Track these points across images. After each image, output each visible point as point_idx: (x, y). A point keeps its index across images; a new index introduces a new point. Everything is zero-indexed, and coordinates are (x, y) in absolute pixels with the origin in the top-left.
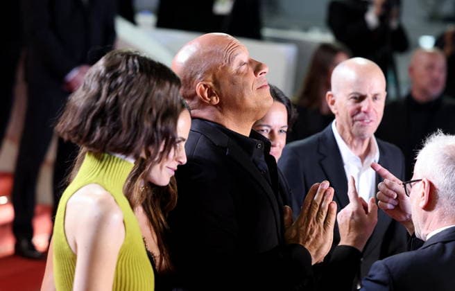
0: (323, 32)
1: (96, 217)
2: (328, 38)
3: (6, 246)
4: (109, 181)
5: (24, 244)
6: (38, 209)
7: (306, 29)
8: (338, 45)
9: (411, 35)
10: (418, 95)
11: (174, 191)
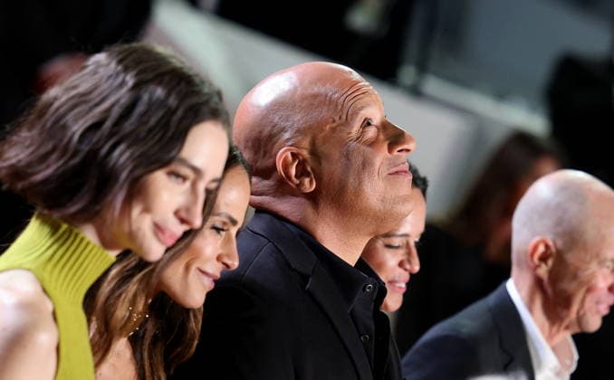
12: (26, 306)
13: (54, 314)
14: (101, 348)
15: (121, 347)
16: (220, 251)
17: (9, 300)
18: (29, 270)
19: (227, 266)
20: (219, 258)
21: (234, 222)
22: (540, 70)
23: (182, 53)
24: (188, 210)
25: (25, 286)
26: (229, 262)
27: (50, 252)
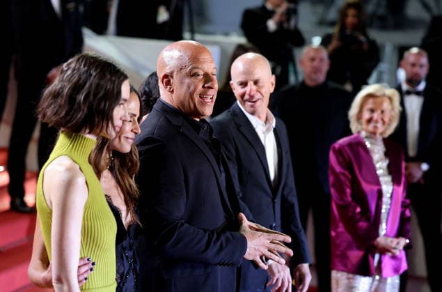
0: (239, 35)
1: (64, 181)
2: (242, 40)
3: (4, 203)
4: (76, 153)
5: (18, 201)
6: (28, 175)
7: (226, 34)
8: (249, 45)
9: (306, 35)
10: (309, 82)
11: (136, 157)
12: (69, 170)
13: (80, 169)
14: (98, 173)
15: (106, 174)
16: (131, 128)
17: (62, 169)
18: (66, 155)
19: (136, 133)
20: (132, 131)
21: (135, 115)
22: (237, 18)
23: (99, 53)
24: (125, 116)
25: (66, 162)
26: (136, 131)
27: (71, 146)
